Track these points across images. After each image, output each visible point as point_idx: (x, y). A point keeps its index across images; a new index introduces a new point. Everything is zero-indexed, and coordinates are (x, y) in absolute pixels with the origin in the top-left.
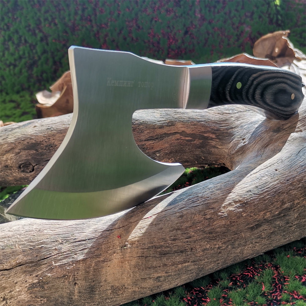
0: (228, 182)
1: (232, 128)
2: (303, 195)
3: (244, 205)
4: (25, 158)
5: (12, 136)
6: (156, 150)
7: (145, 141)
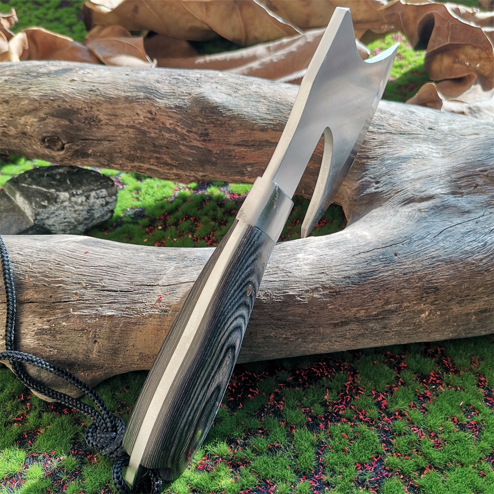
0: (325, 256)
1: (368, 158)
2: (418, 298)
3: (335, 294)
4: (52, 130)
5: (37, 87)
6: (248, 161)
7: (235, 145)
